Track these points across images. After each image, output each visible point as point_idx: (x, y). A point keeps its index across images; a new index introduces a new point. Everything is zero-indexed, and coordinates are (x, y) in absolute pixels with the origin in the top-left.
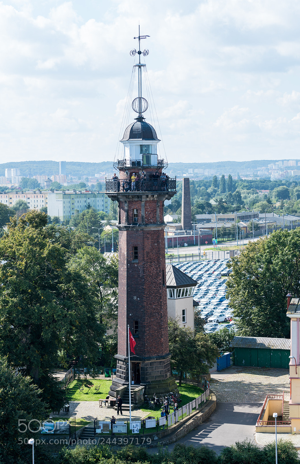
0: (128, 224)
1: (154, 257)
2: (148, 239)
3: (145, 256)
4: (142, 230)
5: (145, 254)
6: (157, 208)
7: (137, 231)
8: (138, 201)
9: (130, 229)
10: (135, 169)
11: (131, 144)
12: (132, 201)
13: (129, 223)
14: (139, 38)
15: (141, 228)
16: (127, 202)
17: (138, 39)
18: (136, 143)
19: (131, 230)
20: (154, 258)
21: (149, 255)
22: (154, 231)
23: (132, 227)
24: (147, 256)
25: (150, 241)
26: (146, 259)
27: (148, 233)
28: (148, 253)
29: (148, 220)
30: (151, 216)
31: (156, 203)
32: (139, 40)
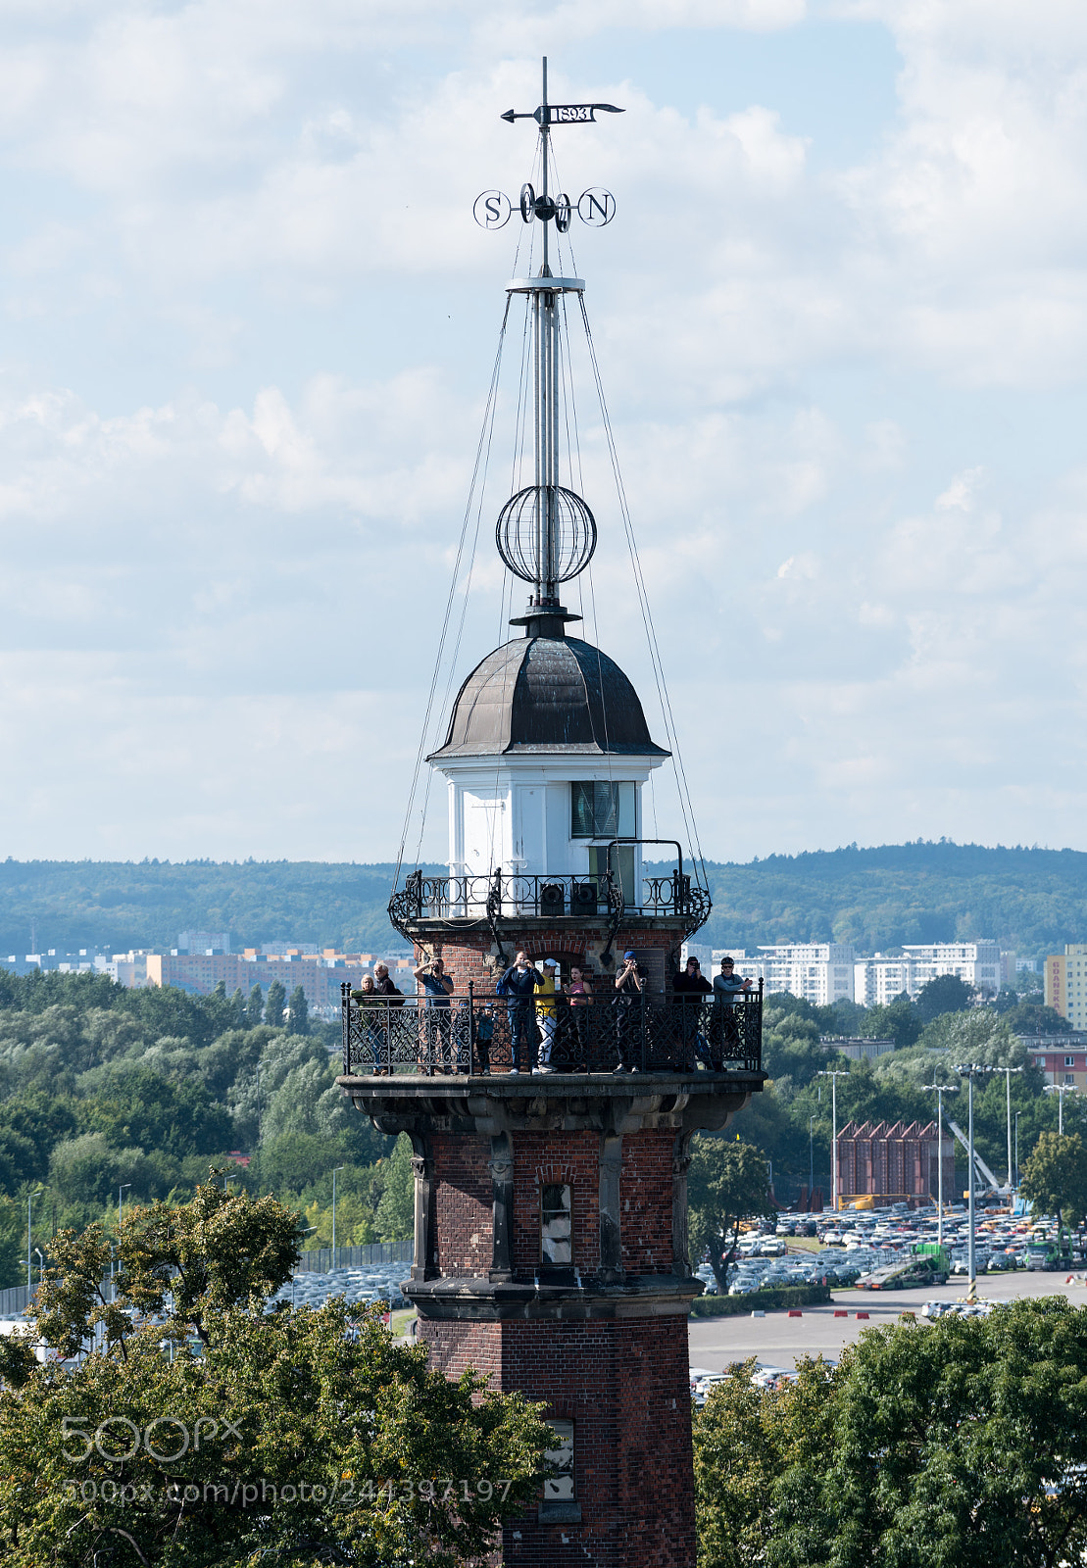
0: (515, 1280)
1: (664, 1481)
2: (636, 1373)
3: (624, 1476)
4: (609, 1314)
5: (624, 1464)
6: (677, 1177)
7: (574, 1320)
8: (577, 1133)
9: (526, 1312)
10: (561, 932)
11: (524, 777)
12: (541, 1134)
13: (515, 1274)
14: (545, 117)
15: (601, 1303)
16: (510, 1140)
17: (534, 125)
18: (543, 769)
19: (532, 1316)
20: (664, 1491)
21: (641, 1473)
22: (663, 1318)
23: (545, 1298)
24: (634, 1483)
25: (645, 1380)
26: (625, 1494)
27: (636, 1336)
28: (637, 1456)
29: (635, 1251)
30: (648, 1223)
31: (671, 1143)
32: (545, 130)
